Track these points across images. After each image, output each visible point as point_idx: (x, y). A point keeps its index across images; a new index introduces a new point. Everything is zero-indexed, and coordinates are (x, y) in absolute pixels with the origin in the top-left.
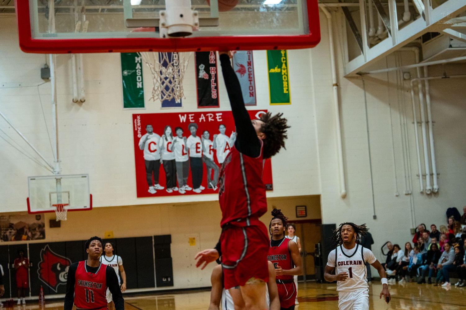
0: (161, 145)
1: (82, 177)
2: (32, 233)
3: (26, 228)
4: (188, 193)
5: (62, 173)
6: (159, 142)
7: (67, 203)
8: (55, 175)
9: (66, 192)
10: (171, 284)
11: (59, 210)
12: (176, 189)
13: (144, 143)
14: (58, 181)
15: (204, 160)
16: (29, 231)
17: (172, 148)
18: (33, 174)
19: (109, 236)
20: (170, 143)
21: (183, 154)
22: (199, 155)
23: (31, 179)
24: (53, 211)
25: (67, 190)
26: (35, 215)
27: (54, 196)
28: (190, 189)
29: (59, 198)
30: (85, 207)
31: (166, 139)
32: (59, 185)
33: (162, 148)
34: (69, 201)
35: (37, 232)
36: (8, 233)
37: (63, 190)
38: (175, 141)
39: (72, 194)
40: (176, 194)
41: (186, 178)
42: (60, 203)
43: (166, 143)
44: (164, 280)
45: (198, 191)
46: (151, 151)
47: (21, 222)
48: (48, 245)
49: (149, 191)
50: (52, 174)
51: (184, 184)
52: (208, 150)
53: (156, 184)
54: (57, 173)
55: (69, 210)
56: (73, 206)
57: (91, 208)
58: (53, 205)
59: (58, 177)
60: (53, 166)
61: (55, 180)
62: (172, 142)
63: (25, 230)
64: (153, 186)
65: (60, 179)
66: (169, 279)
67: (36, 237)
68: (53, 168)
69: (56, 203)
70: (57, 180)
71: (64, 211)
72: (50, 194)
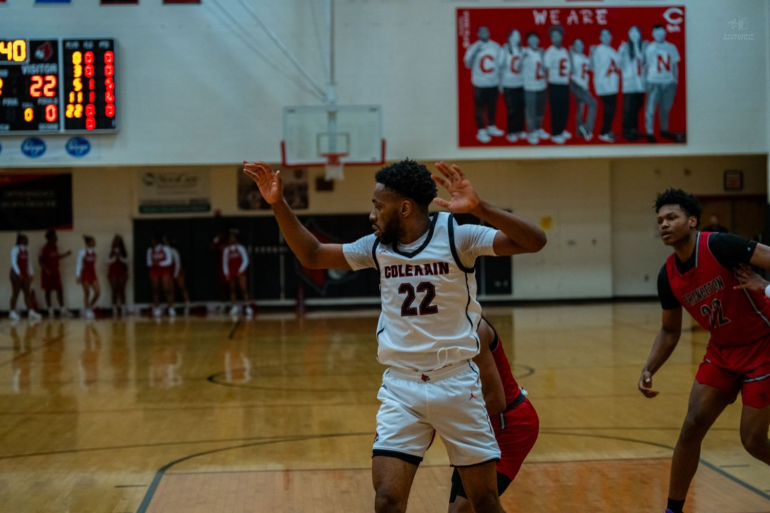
0: (501, 61)
1: (371, 110)
2: (287, 199)
4: (543, 143)
5: (339, 103)
6: (498, 56)
7: (345, 151)
8: (326, 105)
9: (342, 134)
10: (508, 290)
11: (331, 163)
12: (523, 135)
13: (474, 57)
14: (332, 115)
15: (572, 88)
16: (284, 196)
17: (521, 66)
18: (292, 103)
20: (516, 58)
21: (538, 77)
22: (565, 80)
23: (289, 111)
24: (321, 165)
25: (345, 131)
26: (293, 170)
27: (325, 141)
28: (545, 136)
29: (332, 144)
30: (372, 160)
31: (511, 52)
32: (332, 123)
33: (503, 67)
34: (348, 149)
35: (296, 197)
36: (250, 197)
37: (338, 131)
38: (526, 55)
39: (354, 138)
40: (523, 143)
41: (541, 119)
42: (333, 152)
43: (509, 58)
44: (498, 284)
45: (559, 139)
46: (484, 71)
48: (313, 219)
49: (478, 137)
50: (321, 104)
51: (538, 127)
52: (579, 72)
53: (491, 124)
54: (329, 101)
55: (347, 165)
56: (354, 158)
57: (383, 162)
58: (324, 155)
59: (332, 109)
60: (325, 90)
61: (327, 114)
62: (520, 55)
64: (486, 128)
65: (335, 113)
66: (506, 283)
67: (294, 205)
69: (327, 151)
70: (330, 113)
71: (338, 164)
72: (319, 136)
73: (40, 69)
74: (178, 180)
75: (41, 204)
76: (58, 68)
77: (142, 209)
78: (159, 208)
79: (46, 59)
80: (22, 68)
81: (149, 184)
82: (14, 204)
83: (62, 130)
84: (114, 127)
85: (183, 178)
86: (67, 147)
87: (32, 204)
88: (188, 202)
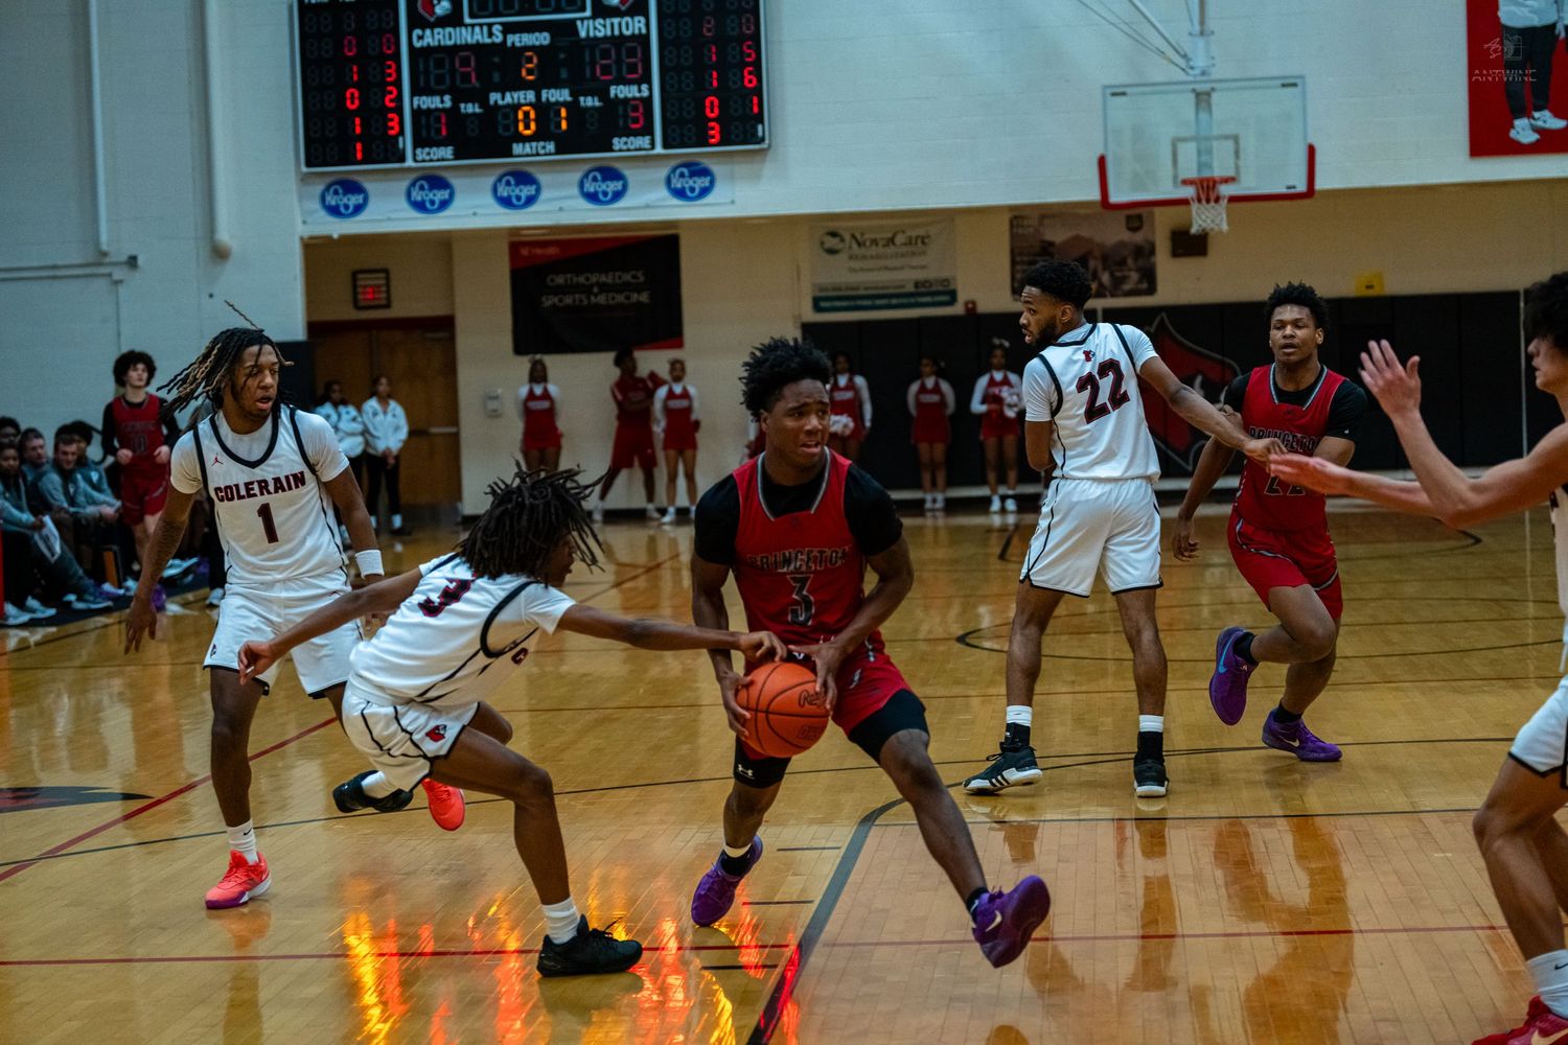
1: (1284, 85)
2: (1112, 274)
3: (1095, 258)
5: (1216, 74)
7: (1231, 173)
8: (1191, 79)
9: (1226, 137)
11: (1203, 197)
14: (1203, 99)
16: (1104, 269)
18: (1120, 78)
19: (1369, 287)
23: (1114, 94)
24: (1184, 202)
25: (1230, 130)
26: (1122, 215)
27: (1188, 152)
29: (1204, 158)
30: (1289, 188)
32: (1203, 116)
34: (1237, 168)
35: (1130, 270)
37: (1216, 132)
39: (1249, 144)
42: (1206, 174)
47: (1077, 238)
48: (1164, 315)
49: (1513, 134)
50: (1181, 76)
53: (1539, 109)
54: (1197, 71)
55: (1233, 199)
56: (1249, 185)
57: (1311, 191)
58: (1185, 182)
59: (1201, 87)
60: (1186, 47)
61: (1192, 96)
63: (1092, 263)
64: (1530, 116)
65: (1208, 94)
67: (1127, 287)
68: (1185, 56)
69: (1193, 174)
70: (1198, 95)
71: (1217, 200)
72: (1175, 143)
73: (612, 25)
74: (891, 241)
75: (620, 298)
76: (648, 25)
77: (818, 304)
78: (853, 300)
79: (623, 8)
80: (579, 23)
81: (832, 252)
82: (568, 300)
83: (659, 150)
84: (762, 140)
85: (900, 239)
86: (668, 181)
87: (601, 299)
88: (910, 288)
